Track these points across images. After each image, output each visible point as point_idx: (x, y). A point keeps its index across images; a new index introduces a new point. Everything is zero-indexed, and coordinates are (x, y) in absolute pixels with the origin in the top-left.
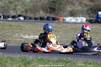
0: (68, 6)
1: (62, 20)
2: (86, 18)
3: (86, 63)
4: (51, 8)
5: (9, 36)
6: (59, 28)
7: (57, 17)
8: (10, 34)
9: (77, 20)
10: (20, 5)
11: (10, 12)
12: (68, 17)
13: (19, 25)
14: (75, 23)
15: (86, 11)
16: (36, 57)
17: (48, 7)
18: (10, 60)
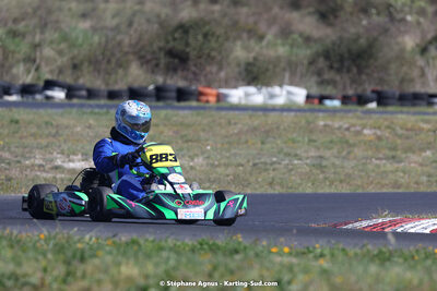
0: (239, 43)
1: (212, 99)
2: (306, 88)
3: (304, 253)
4: (171, 53)
5: (9, 164)
6: (204, 130)
7: (193, 87)
8: (11, 153)
9: (272, 96)
10: (52, 42)
11: (14, 71)
12: (235, 87)
13: (47, 119)
14: (265, 109)
15: (306, 62)
16: (111, 235)
17: (160, 49)
18: (12, 247)
